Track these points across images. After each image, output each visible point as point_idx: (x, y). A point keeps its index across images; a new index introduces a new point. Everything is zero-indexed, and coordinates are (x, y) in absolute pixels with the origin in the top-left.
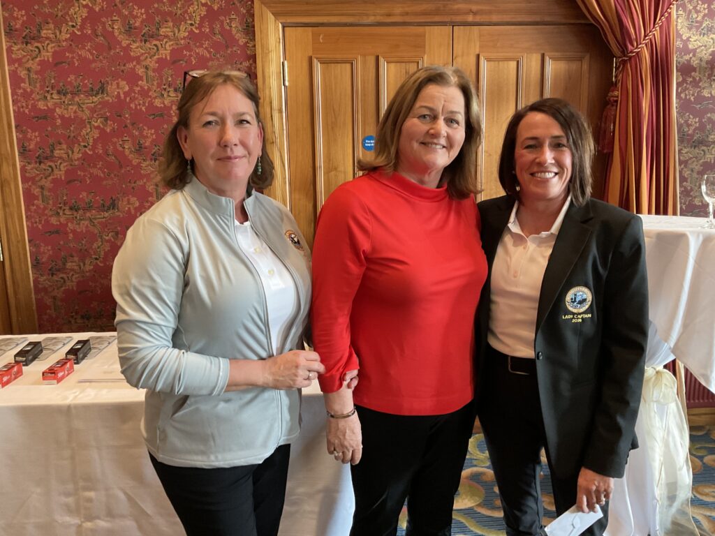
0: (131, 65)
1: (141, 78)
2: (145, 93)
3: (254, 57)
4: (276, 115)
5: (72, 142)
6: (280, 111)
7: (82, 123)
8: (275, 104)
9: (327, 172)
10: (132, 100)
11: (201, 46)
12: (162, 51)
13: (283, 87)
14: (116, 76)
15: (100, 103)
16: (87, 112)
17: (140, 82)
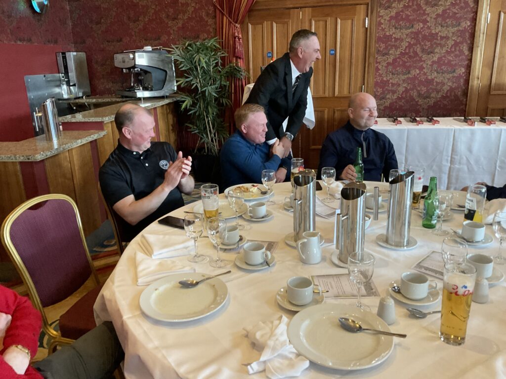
0: (425, 17)
1: (428, 22)
2: (429, 28)
3: (476, 13)
4: (481, 35)
5: (397, 47)
6: (484, 33)
7: (402, 40)
8: (482, 31)
9: (499, 59)
10: (423, 31)
11: (455, 8)
12: (439, 11)
13: (486, 24)
14: (419, 21)
15: (411, 32)
16: (405, 36)
17: (428, 24)
